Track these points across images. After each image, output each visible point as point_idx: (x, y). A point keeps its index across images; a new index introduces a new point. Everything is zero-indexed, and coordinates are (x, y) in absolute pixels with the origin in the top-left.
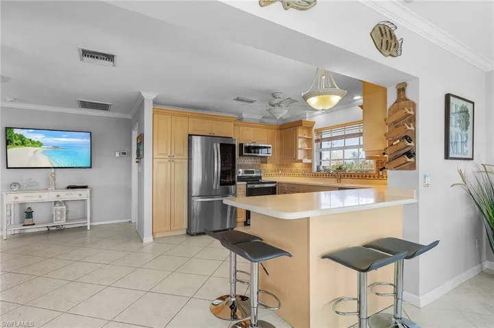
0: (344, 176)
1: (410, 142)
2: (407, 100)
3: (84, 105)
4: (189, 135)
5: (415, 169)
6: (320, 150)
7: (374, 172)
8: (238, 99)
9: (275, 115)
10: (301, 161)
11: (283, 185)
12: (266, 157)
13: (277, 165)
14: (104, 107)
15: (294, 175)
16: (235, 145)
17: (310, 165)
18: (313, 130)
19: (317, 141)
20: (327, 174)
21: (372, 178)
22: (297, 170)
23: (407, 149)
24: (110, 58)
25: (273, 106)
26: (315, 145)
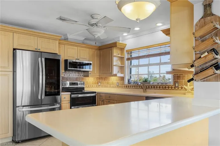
0: (149, 87)
1: (217, 55)
2: (213, 15)
4: (14, 49)
6: (130, 67)
7: (172, 84)
8: (61, 19)
9: (94, 34)
10: (115, 75)
11: (101, 94)
12: (88, 71)
13: (97, 78)
15: (110, 87)
16: (59, 60)
17: (122, 79)
18: (125, 51)
19: (128, 59)
20: (136, 85)
21: (170, 88)
22: (113, 82)
23: (214, 62)
25: (92, 25)
26: (127, 63)
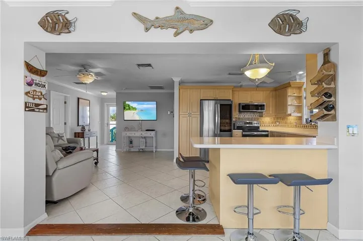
1: (329, 98)
2: (330, 63)
3: (152, 88)
4: (201, 100)
5: (336, 121)
10: (290, 115)
12: (262, 112)
13: (274, 118)
14: (161, 88)
16: (231, 105)
17: (300, 118)
22: (290, 122)
24: (149, 65)
